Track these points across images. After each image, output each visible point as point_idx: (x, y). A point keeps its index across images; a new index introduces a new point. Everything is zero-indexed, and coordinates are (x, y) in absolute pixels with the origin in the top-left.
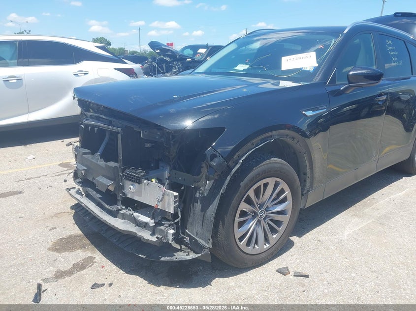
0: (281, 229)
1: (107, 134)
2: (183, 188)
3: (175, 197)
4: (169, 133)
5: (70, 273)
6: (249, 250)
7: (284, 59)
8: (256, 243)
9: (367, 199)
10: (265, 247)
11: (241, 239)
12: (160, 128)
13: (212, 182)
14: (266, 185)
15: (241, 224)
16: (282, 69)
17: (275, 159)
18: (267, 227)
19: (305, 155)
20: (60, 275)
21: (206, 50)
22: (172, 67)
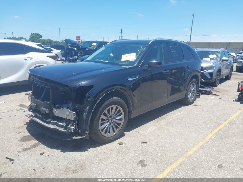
0: (120, 127)
1: (45, 89)
2: (78, 111)
3: (74, 114)
4: (72, 88)
5: (30, 149)
6: (106, 135)
7: (123, 56)
8: (109, 132)
9: (164, 116)
10: (113, 134)
11: (102, 130)
12: (68, 86)
13: (89, 107)
14: (112, 108)
15: (102, 124)
16: (122, 60)
17: (116, 98)
18: (114, 126)
19: (129, 96)
20: (25, 150)
21: (96, 44)
22: (78, 53)
